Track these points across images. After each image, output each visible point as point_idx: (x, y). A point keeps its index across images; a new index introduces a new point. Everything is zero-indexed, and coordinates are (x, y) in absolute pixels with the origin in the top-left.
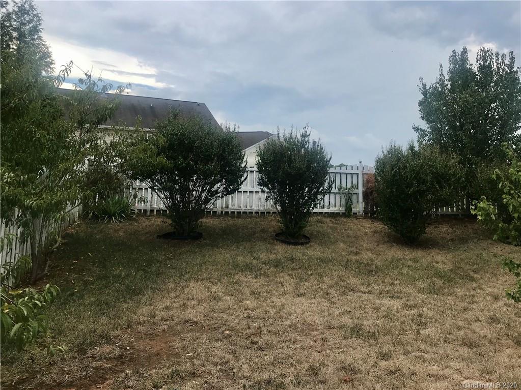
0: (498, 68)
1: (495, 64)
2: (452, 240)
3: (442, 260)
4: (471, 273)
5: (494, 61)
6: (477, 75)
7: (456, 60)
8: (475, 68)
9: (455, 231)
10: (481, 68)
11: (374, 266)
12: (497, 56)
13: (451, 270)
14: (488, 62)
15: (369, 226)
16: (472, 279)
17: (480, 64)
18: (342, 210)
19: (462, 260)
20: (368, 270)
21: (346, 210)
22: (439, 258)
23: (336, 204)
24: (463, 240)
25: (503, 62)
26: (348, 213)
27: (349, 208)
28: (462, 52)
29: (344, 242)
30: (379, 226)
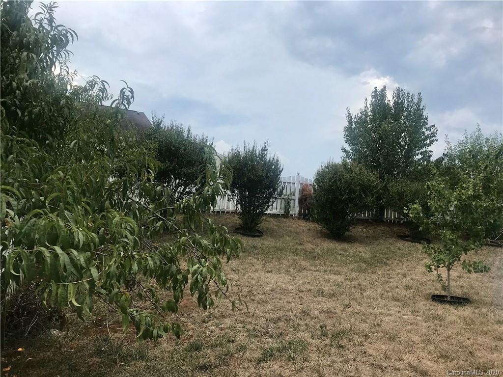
0: (408, 105)
1: (406, 101)
2: (367, 237)
3: (363, 251)
4: (385, 260)
5: (406, 99)
6: (392, 109)
7: (377, 95)
8: (391, 104)
9: (368, 231)
10: (396, 103)
11: (316, 254)
12: (408, 96)
13: (371, 258)
14: (401, 99)
15: (303, 225)
16: (386, 264)
17: (395, 100)
18: (282, 212)
19: (377, 251)
20: (312, 256)
21: (285, 212)
22: (361, 249)
23: (278, 208)
24: (375, 238)
25: (412, 100)
26: (286, 215)
27: (287, 210)
28: (382, 89)
29: (289, 236)
30: (312, 225)
